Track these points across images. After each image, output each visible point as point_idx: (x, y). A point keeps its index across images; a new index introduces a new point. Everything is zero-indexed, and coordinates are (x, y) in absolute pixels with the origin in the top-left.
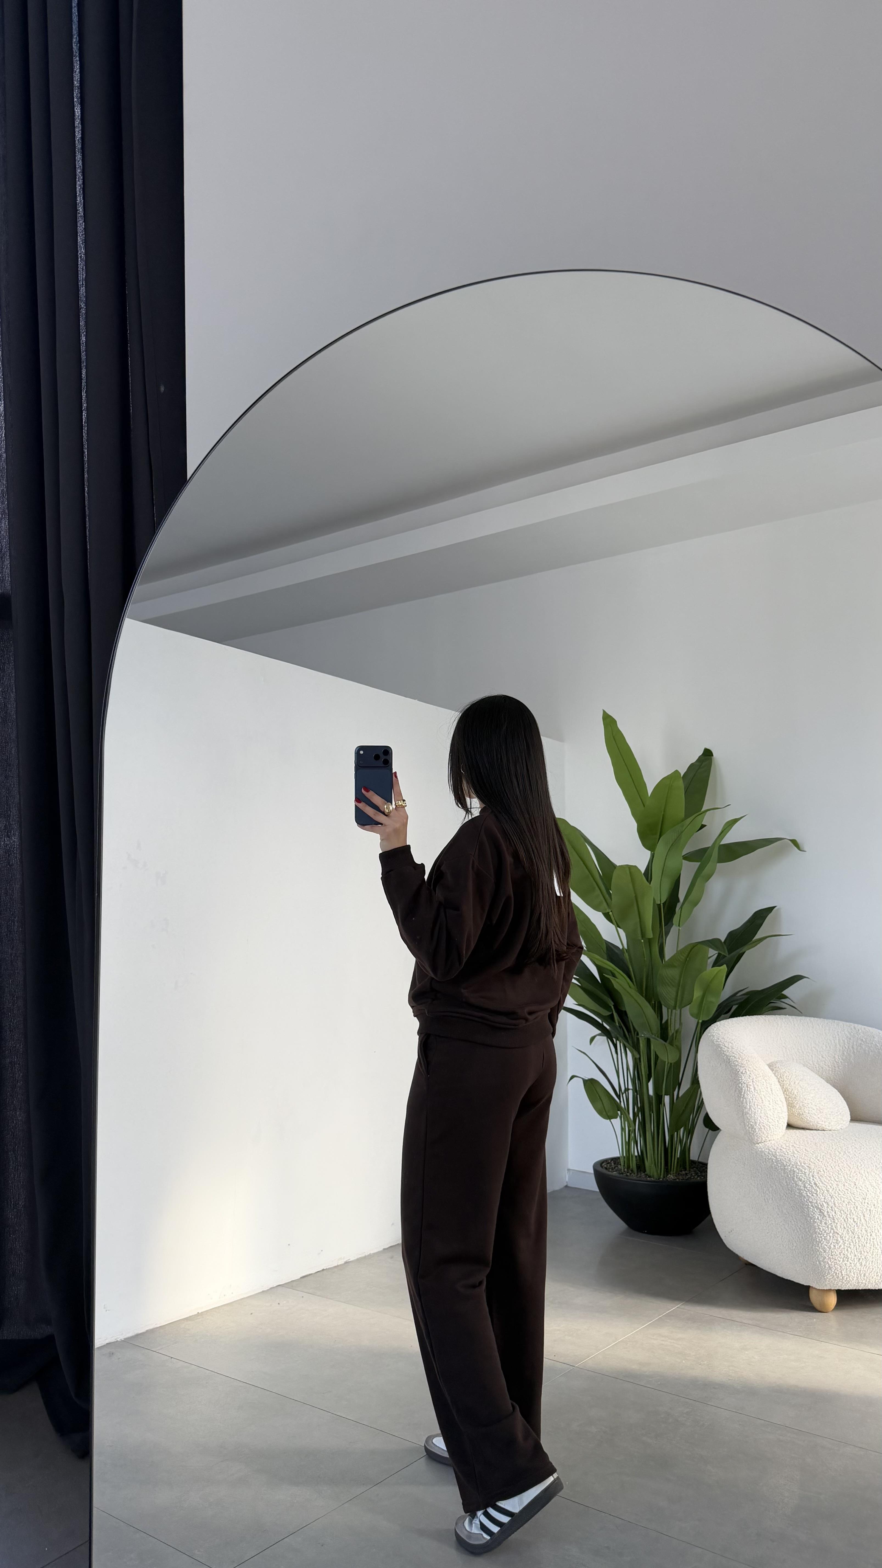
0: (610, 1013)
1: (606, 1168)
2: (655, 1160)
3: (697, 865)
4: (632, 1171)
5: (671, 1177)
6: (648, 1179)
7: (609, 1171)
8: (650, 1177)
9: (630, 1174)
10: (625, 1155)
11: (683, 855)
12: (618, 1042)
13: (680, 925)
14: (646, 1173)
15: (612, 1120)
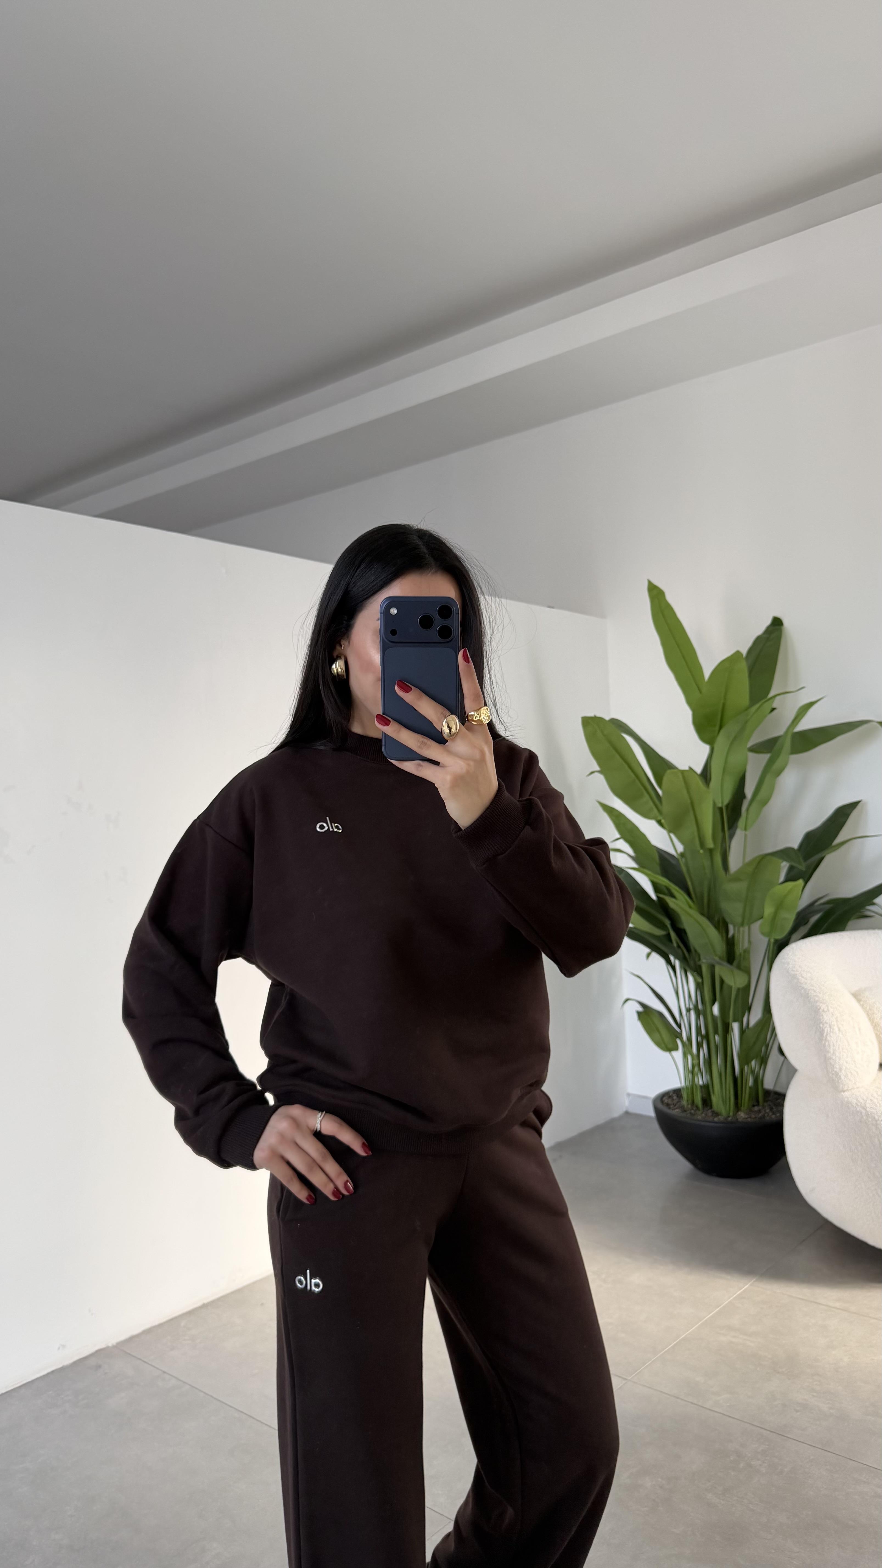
0: (667, 932)
1: (668, 1105)
2: (722, 1096)
3: (766, 757)
4: (697, 1107)
5: (742, 1115)
6: (716, 1119)
7: (670, 1108)
8: (717, 1114)
9: (696, 1112)
10: (687, 1086)
11: (748, 747)
12: (677, 963)
13: (747, 829)
14: (712, 1110)
15: (672, 1052)
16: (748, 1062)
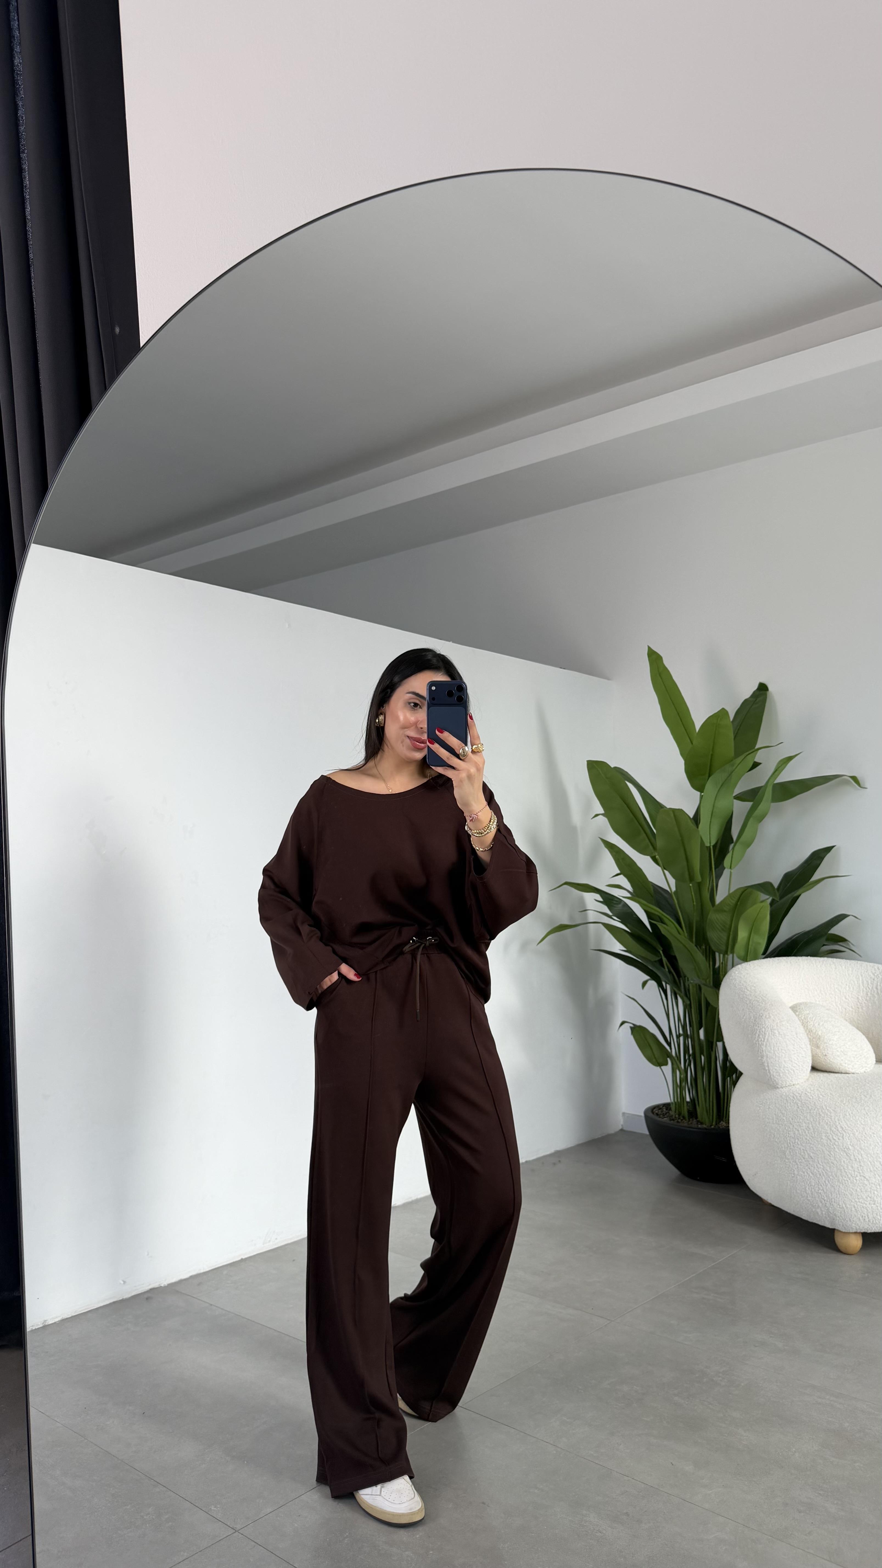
0: (660, 958)
1: (657, 1114)
2: (706, 1107)
3: (748, 805)
4: (684, 1117)
6: (699, 1126)
7: (660, 1117)
8: (702, 1123)
9: (682, 1120)
10: (676, 1100)
11: (734, 795)
12: (668, 987)
13: (732, 868)
14: (698, 1120)
15: (662, 1067)
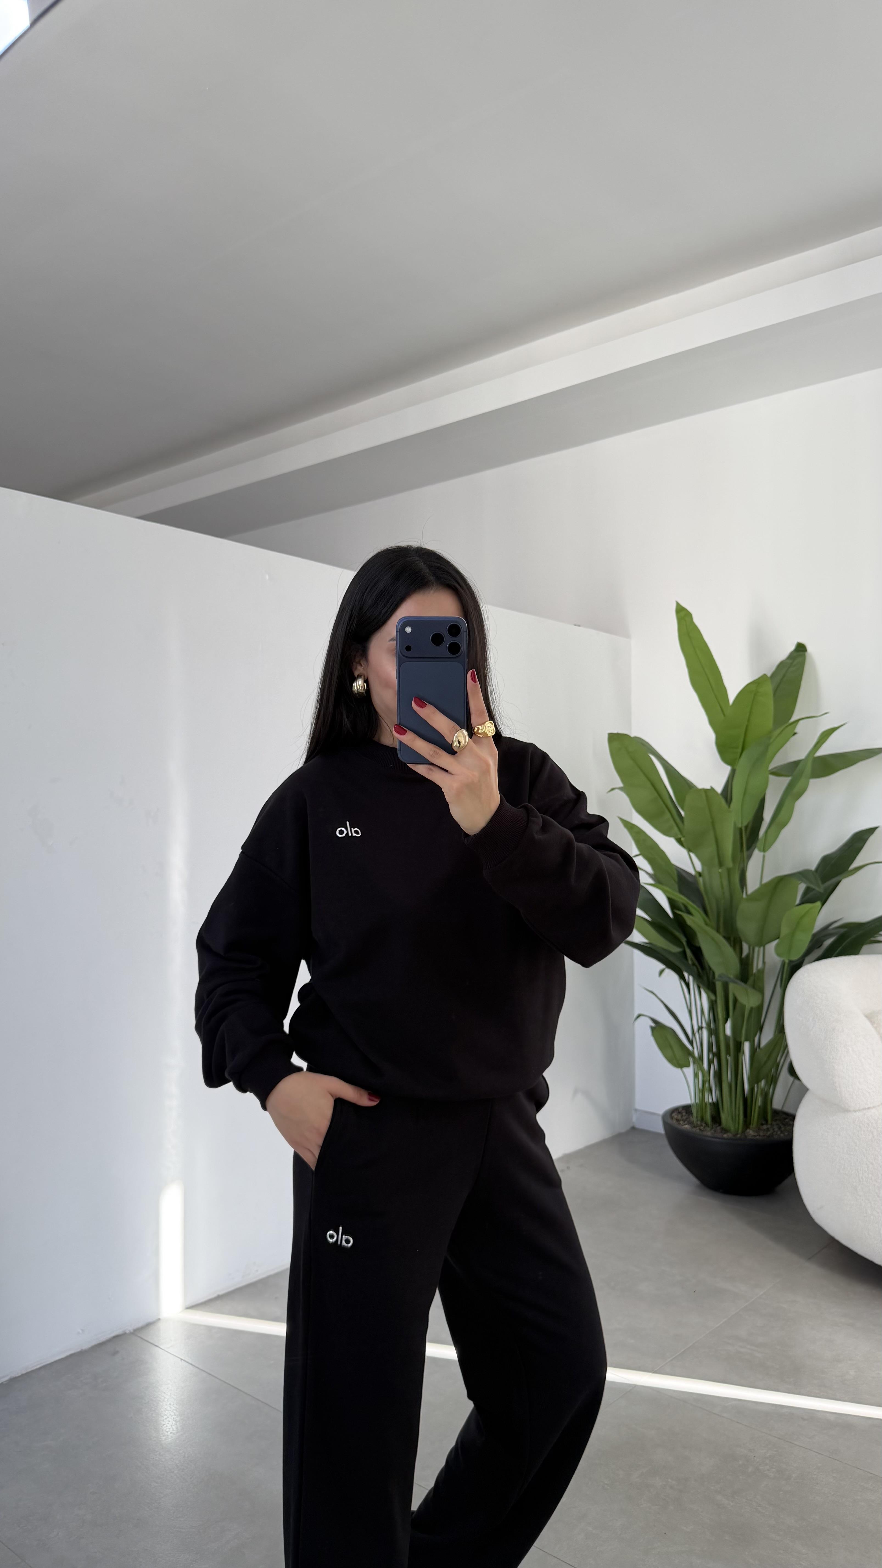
0: (682, 949)
1: (677, 1120)
2: (732, 1111)
3: (786, 780)
4: (706, 1124)
5: (751, 1133)
6: (725, 1136)
7: (681, 1124)
8: (726, 1131)
10: (698, 1103)
11: (770, 770)
12: (691, 978)
13: (765, 850)
14: (721, 1126)
15: (683, 1069)
16: (758, 1081)
